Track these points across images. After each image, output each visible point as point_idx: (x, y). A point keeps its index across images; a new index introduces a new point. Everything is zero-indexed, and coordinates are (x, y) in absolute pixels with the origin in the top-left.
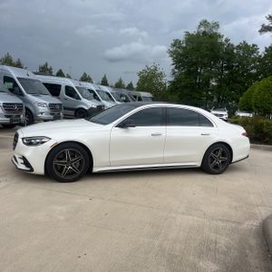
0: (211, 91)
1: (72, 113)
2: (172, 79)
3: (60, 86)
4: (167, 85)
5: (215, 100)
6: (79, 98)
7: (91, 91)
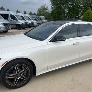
0: (66, 14)
1: (15, 26)
2: (51, 10)
3: (8, 15)
5: (68, 18)
6: (17, 20)
7: (21, 16)
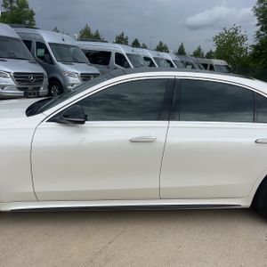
4: (249, 51)
